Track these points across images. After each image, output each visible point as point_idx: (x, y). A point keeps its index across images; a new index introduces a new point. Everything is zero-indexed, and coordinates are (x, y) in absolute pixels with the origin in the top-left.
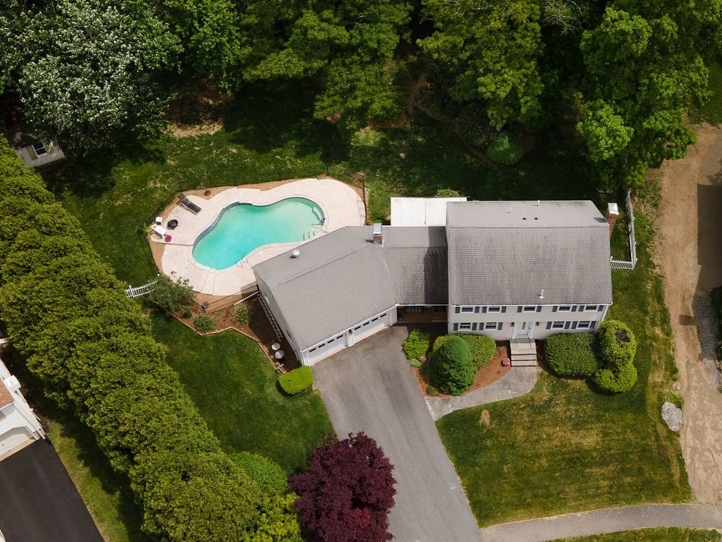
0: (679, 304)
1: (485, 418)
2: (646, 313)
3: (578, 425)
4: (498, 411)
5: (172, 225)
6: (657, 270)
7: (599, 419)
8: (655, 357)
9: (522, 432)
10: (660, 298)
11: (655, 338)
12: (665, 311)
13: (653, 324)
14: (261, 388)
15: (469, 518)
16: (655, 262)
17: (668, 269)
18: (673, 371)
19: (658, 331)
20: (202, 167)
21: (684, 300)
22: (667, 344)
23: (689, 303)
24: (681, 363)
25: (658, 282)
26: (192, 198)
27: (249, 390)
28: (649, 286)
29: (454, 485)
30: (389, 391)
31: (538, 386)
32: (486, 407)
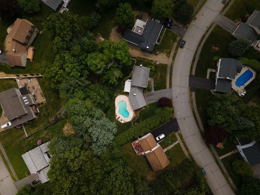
0: (142, 56)
1: (155, 85)
2: (143, 61)
3: (158, 75)
4: (154, 84)
5: (122, 120)
6: (136, 57)
7: (157, 72)
8: (150, 62)
9: (157, 82)
10: (141, 58)
11: (147, 61)
12: (143, 58)
13: (145, 61)
14: (147, 110)
15: (166, 89)
16: (135, 56)
17: (136, 55)
18: (152, 61)
19: (146, 60)
20: (112, 116)
21: (142, 55)
22: (148, 60)
23: (143, 54)
24: (151, 59)
25: (138, 57)
26: (117, 118)
27: (147, 112)
28: (139, 59)
29: (162, 90)
30: (150, 96)
31: (153, 78)
32: (154, 85)
